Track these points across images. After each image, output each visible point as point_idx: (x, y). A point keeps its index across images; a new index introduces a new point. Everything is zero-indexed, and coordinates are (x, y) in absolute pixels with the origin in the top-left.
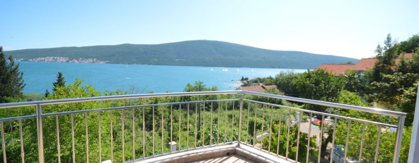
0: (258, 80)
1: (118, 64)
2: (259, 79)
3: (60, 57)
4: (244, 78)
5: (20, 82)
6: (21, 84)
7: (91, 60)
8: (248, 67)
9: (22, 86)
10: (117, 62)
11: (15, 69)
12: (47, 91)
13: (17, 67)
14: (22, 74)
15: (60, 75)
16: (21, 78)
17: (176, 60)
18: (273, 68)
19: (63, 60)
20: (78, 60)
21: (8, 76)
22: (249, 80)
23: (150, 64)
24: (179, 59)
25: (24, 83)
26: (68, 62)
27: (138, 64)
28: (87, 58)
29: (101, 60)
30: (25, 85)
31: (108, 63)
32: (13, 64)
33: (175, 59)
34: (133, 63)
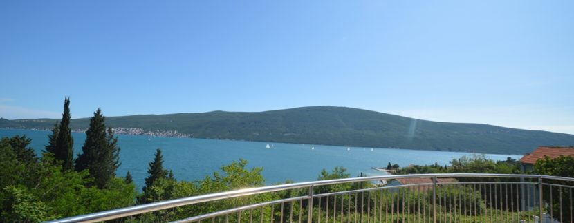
0: (415, 169)
1: (205, 138)
2: (417, 167)
3: (133, 127)
4: (392, 165)
5: (116, 160)
6: (117, 162)
7: (170, 133)
8: (396, 148)
9: (117, 165)
10: (204, 136)
11: (113, 144)
12: (128, 173)
13: (116, 141)
14: (119, 149)
15: (159, 152)
16: (117, 155)
17: (286, 135)
18: (439, 149)
19: (136, 131)
20: (154, 132)
21: (106, 152)
22: (400, 169)
23: (248, 140)
24: (289, 134)
25: (120, 161)
26: (142, 134)
27: (231, 139)
28: (166, 129)
29: (183, 133)
30: (121, 164)
31: (191, 137)
32: (111, 138)
33: (284, 133)
34: (224, 138)
